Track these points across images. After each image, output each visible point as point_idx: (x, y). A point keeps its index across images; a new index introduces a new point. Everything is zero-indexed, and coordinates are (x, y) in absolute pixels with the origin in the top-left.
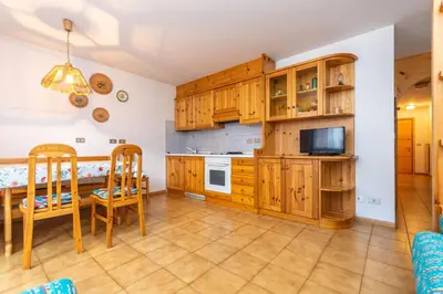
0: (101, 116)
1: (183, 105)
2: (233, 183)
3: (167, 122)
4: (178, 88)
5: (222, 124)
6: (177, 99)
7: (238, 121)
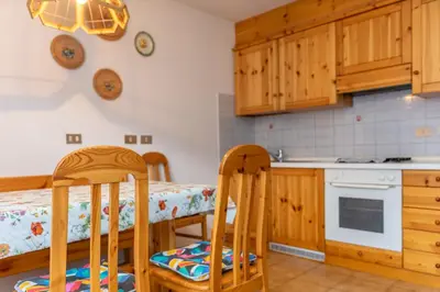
0: (108, 86)
1: (254, 59)
2: (409, 226)
3: (221, 96)
4: (239, 26)
5: (347, 98)
6: (240, 49)
7: (408, 87)
